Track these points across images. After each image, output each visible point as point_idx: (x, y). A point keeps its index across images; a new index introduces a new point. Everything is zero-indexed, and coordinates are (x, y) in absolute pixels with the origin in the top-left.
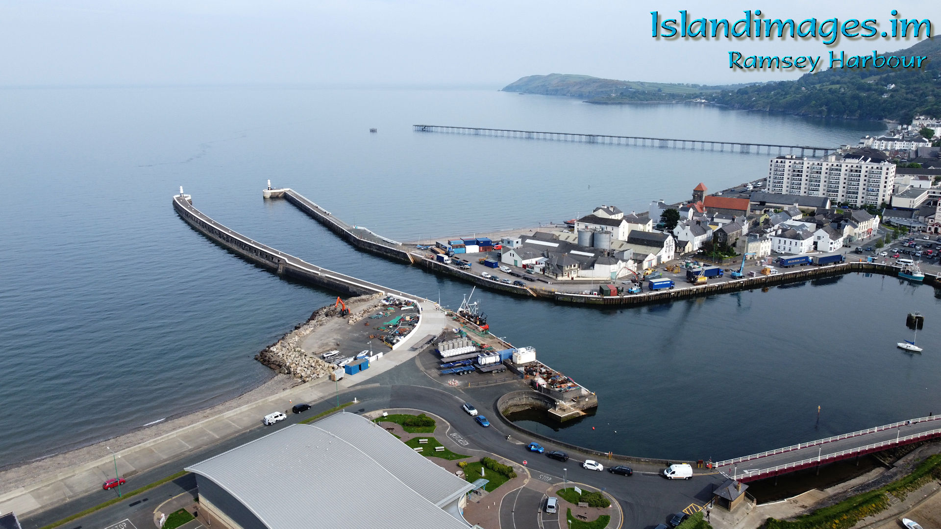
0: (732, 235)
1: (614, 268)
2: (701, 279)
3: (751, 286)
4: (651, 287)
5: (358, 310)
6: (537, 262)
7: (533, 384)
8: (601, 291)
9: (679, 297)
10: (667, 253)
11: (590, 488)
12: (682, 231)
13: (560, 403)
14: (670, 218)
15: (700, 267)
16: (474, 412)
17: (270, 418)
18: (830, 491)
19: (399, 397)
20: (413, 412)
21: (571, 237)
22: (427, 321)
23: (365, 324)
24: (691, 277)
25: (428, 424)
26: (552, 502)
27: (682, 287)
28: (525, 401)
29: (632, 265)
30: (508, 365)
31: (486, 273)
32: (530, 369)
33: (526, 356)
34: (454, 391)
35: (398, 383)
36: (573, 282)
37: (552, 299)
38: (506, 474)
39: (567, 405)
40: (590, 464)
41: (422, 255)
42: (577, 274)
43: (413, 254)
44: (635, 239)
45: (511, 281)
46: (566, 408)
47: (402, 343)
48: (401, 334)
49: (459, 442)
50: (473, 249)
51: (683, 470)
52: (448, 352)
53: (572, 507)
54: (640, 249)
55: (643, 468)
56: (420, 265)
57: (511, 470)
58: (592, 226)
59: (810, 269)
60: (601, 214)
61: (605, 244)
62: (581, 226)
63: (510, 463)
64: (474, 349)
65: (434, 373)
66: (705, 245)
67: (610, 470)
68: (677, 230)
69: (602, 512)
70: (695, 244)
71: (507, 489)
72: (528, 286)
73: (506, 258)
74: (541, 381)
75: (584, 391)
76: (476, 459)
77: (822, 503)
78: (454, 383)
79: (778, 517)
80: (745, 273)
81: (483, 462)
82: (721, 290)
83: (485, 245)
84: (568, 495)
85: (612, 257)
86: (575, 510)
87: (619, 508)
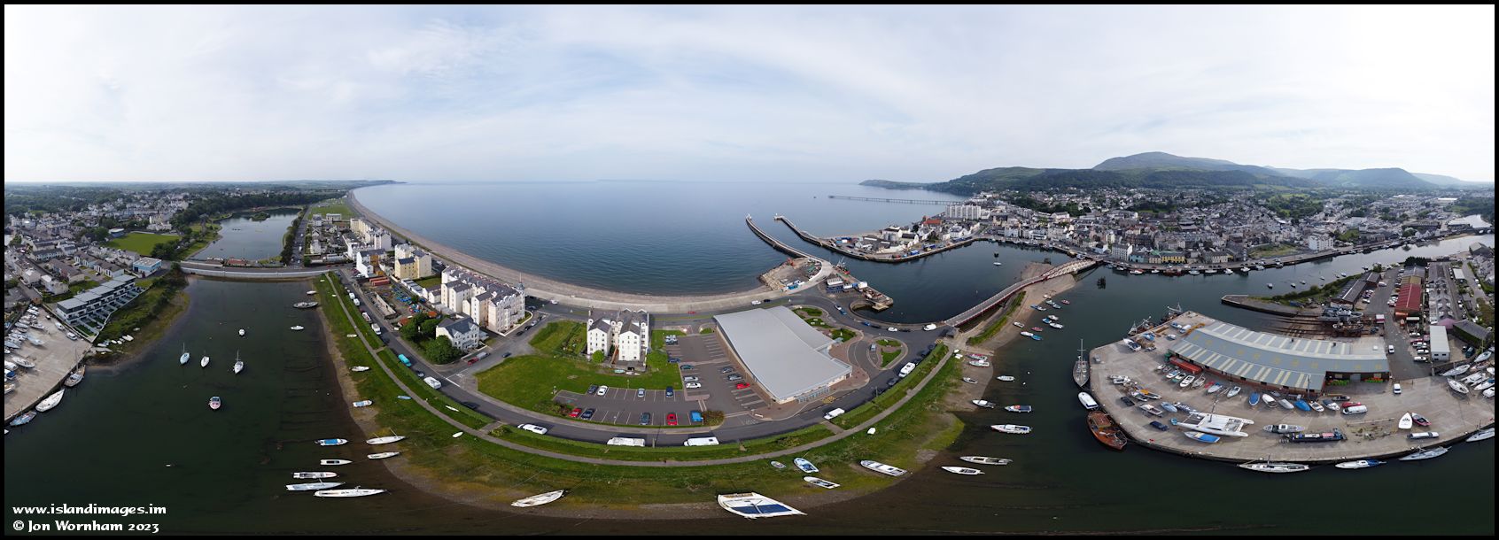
0: (937, 233)
1: (897, 248)
2: (929, 249)
3: (945, 250)
4: (912, 254)
5: (798, 264)
6: (868, 246)
7: (866, 297)
8: (893, 257)
9: (922, 257)
10: (916, 241)
11: (892, 339)
12: (920, 232)
13: (877, 304)
14: (916, 228)
15: (928, 245)
16: (840, 309)
17: (754, 303)
18: (988, 320)
19: (809, 300)
20: (813, 307)
21: (881, 237)
22: (824, 269)
23: (800, 269)
24: (925, 249)
25: (819, 313)
26: (873, 347)
27: (922, 253)
28: (862, 303)
29: (904, 246)
30: (856, 289)
31: (849, 251)
32: (865, 290)
33: (863, 285)
34: (832, 299)
35: (809, 295)
36: (882, 254)
37: (874, 260)
38: (852, 335)
39: (880, 304)
40: (891, 329)
41: (825, 243)
42: (883, 250)
43: (822, 242)
44: (904, 236)
45: (858, 254)
46: (880, 306)
47: (813, 278)
48: (813, 275)
49: (831, 321)
50: (845, 241)
51: (932, 327)
52: (831, 283)
53: (883, 347)
54: (906, 240)
55: (914, 328)
56: (825, 247)
57: (854, 333)
58: (889, 232)
59: (963, 242)
60: (892, 228)
61: (894, 239)
62: (884, 232)
63: (854, 330)
64: (841, 282)
65: (825, 291)
66: (928, 237)
67: (900, 330)
68: (919, 232)
69: (898, 348)
70: (925, 237)
71: (851, 341)
72: (865, 256)
73: (857, 245)
74: (869, 296)
75: (888, 298)
76: (839, 328)
77: (987, 326)
78: (832, 296)
79: (973, 336)
80: (943, 246)
81: (842, 330)
82: (936, 253)
83: (849, 240)
84: (882, 343)
85: (897, 244)
86: (885, 349)
87: (906, 346)
